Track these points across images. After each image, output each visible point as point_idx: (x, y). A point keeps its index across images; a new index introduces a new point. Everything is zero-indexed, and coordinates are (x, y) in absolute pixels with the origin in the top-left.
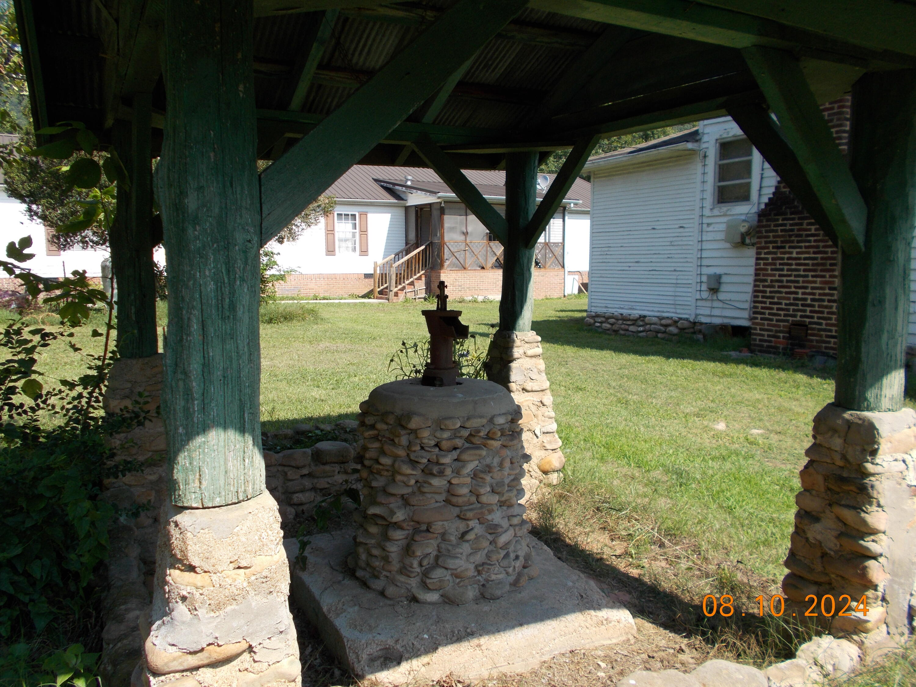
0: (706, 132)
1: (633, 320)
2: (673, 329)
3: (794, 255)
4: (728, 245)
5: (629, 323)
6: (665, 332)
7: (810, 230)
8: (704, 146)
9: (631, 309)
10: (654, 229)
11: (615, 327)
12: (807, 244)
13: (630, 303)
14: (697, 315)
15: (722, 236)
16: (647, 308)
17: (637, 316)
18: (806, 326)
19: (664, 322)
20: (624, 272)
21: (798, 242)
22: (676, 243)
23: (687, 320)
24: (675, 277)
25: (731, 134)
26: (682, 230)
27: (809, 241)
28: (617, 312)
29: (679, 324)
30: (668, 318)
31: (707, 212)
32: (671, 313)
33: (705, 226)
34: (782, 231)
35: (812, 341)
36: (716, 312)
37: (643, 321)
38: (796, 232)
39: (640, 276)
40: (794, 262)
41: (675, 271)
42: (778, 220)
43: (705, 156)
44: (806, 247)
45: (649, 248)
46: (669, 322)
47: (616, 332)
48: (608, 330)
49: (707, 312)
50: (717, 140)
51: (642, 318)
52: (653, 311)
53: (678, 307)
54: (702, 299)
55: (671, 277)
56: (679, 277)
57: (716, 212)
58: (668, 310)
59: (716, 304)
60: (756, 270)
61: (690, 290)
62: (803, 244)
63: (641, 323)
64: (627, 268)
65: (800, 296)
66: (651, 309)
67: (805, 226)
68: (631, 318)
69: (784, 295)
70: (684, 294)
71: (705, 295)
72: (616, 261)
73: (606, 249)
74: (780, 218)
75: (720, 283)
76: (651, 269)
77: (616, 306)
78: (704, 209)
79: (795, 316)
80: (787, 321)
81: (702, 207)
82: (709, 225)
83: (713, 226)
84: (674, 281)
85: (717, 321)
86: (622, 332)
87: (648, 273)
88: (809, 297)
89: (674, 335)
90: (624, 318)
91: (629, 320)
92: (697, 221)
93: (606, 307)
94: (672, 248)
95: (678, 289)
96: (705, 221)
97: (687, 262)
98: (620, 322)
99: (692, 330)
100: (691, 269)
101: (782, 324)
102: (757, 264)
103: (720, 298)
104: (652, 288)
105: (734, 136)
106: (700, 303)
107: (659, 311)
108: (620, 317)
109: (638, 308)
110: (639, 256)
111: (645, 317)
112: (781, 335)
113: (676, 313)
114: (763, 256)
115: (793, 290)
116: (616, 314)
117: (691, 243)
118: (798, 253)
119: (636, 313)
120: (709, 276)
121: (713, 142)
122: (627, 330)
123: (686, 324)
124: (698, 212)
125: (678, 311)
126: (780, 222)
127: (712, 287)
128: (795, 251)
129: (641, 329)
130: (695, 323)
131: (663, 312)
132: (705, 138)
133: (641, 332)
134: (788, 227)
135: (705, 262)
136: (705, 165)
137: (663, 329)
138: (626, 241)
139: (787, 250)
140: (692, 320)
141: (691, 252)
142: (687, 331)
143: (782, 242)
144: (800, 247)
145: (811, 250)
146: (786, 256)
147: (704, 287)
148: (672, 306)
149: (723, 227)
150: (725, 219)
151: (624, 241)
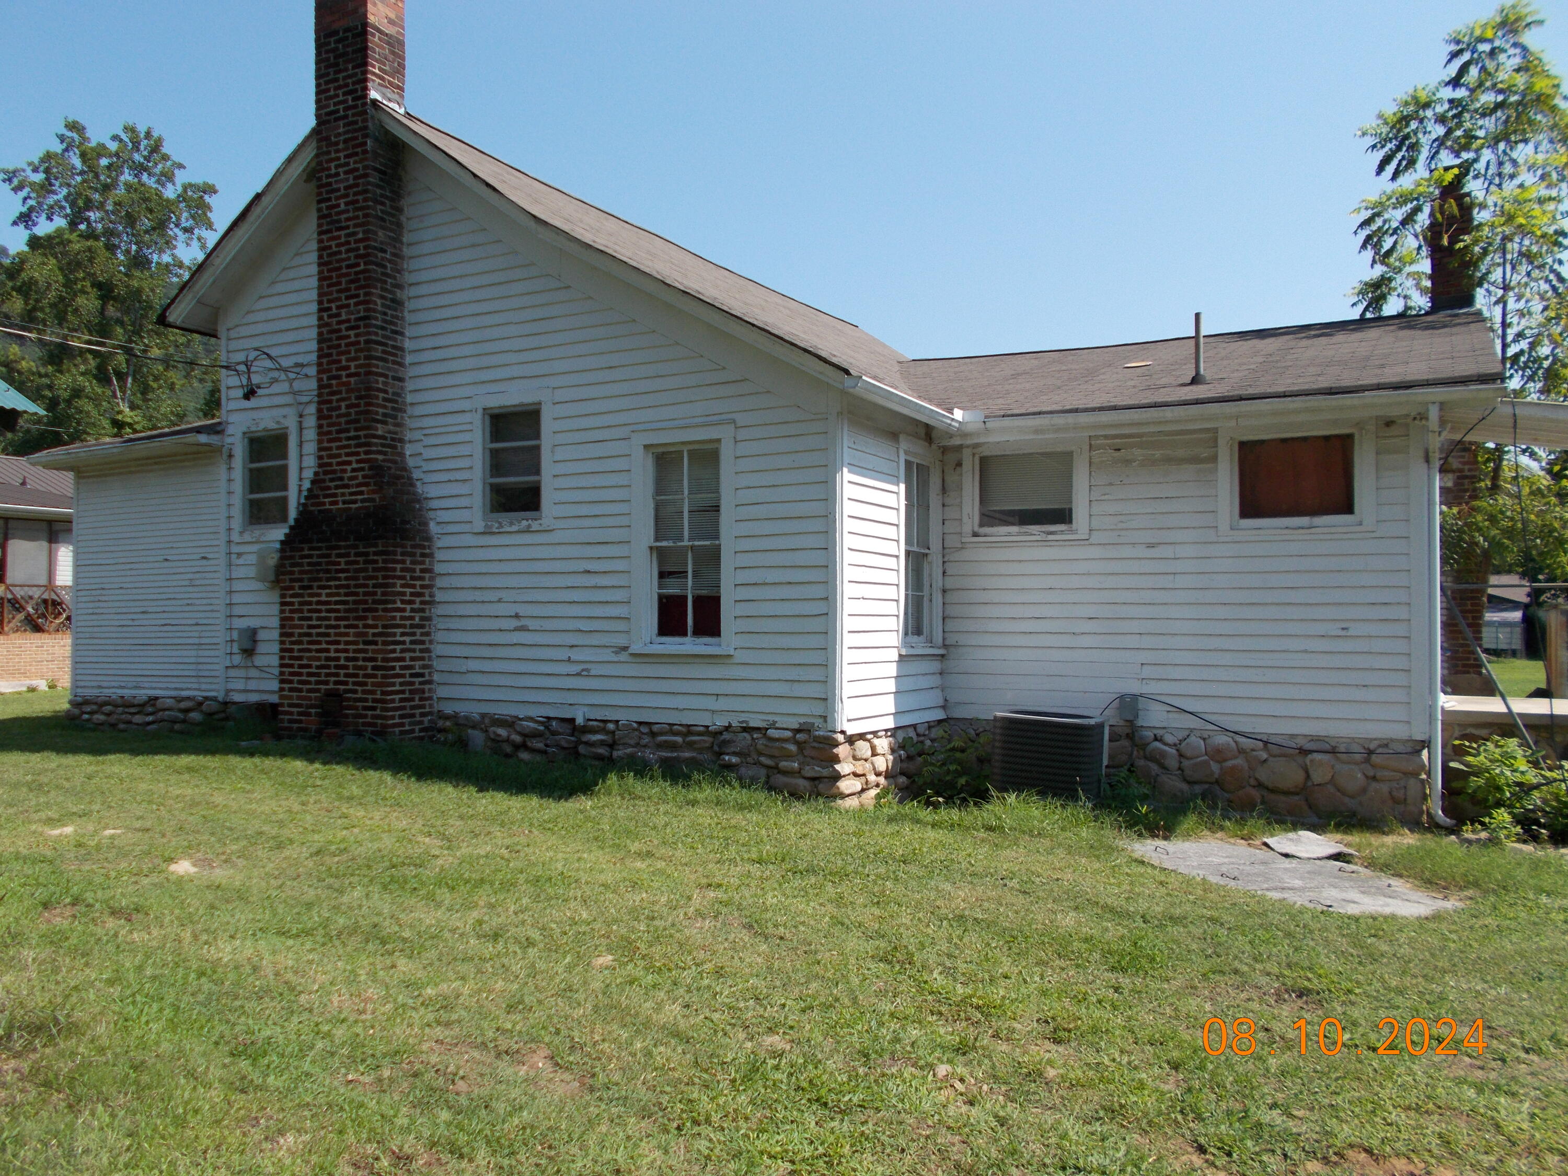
0: (231, 420)
1: (139, 705)
2: (195, 716)
3: (324, 598)
4: (258, 585)
5: (133, 710)
6: (184, 721)
7: (339, 563)
8: (229, 440)
9: (136, 687)
10: (166, 560)
11: (113, 719)
12: (337, 583)
13: (133, 679)
14: (228, 691)
15: (252, 572)
16: (160, 685)
17: (145, 698)
18: (340, 696)
19: (183, 705)
20: (125, 629)
21: (328, 580)
22: (198, 582)
23: (214, 699)
24: (196, 634)
25: (261, 427)
26: (204, 562)
27: (339, 579)
28: (115, 693)
29: (204, 708)
30: (188, 698)
31: (236, 537)
32: (194, 690)
33: (234, 556)
34: (309, 564)
35: (347, 716)
36: (252, 685)
37: (154, 705)
38: (324, 567)
39: (147, 635)
40: (323, 607)
41: (197, 624)
42: (302, 549)
43: (230, 456)
44: (337, 587)
45: (161, 590)
46: (188, 704)
47: (113, 726)
48: (102, 724)
49: (240, 685)
50: (244, 433)
51: (153, 700)
52: (167, 689)
53: (203, 680)
54: (233, 667)
55: (190, 634)
56: (203, 634)
57: (247, 537)
58: (189, 686)
59: (253, 673)
60: (282, 619)
61: (217, 653)
62: (332, 583)
63: (150, 709)
64: (130, 623)
65: (332, 654)
66: (164, 685)
67: (333, 559)
68: (136, 702)
69: (314, 654)
70: (209, 660)
71: (237, 659)
72: (113, 611)
73: (99, 592)
74: (305, 546)
75: (255, 641)
76: (163, 622)
77: (113, 684)
78: (232, 533)
79: (327, 683)
80: (318, 690)
81: (230, 529)
82: (239, 555)
83: (244, 557)
84: (196, 641)
85: (254, 698)
86: (122, 726)
87: (157, 628)
88: (343, 655)
89: (199, 724)
90: (126, 704)
91: (134, 706)
92: (223, 549)
93: (100, 687)
94: (190, 589)
95: (201, 653)
96: (235, 549)
97: (212, 611)
98: (121, 709)
99: (222, 715)
100: (218, 622)
101: (313, 695)
102: (282, 612)
103: (257, 663)
104: (166, 653)
105: (265, 430)
106: (232, 673)
107: (176, 689)
108: (119, 701)
109: (146, 685)
110: (146, 603)
111: (157, 698)
112: (313, 711)
113: (199, 690)
114: (288, 600)
115: (324, 646)
116: (114, 697)
117: (215, 582)
118: (328, 595)
119: (143, 694)
120: (242, 631)
121: (239, 435)
122: (130, 722)
123: (214, 706)
124: (223, 538)
125: (204, 687)
126: (306, 552)
127: (245, 647)
128: (324, 592)
129: (151, 718)
130: (226, 703)
131: (182, 689)
132: (230, 430)
133: (149, 723)
134: (315, 560)
135: (237, 611)
136: (230, 468)
137: (181, 716)
138: (128, 579)
139: (315, 591)
140: (220, 699)
141: (216, 595)
142: (216, 717)
143: (310, 580)
144: (329, 587)
145: (342, 591)
146: (315, 599)
147: (236, 649)
148: (193, 680)
149: (253, 559)
150: (255, 548)
151: (124, 579)
